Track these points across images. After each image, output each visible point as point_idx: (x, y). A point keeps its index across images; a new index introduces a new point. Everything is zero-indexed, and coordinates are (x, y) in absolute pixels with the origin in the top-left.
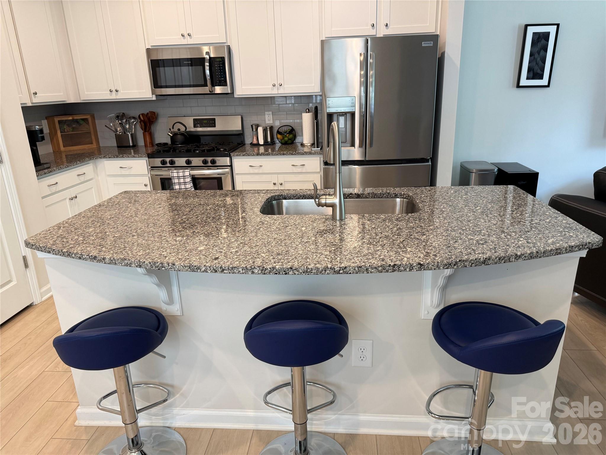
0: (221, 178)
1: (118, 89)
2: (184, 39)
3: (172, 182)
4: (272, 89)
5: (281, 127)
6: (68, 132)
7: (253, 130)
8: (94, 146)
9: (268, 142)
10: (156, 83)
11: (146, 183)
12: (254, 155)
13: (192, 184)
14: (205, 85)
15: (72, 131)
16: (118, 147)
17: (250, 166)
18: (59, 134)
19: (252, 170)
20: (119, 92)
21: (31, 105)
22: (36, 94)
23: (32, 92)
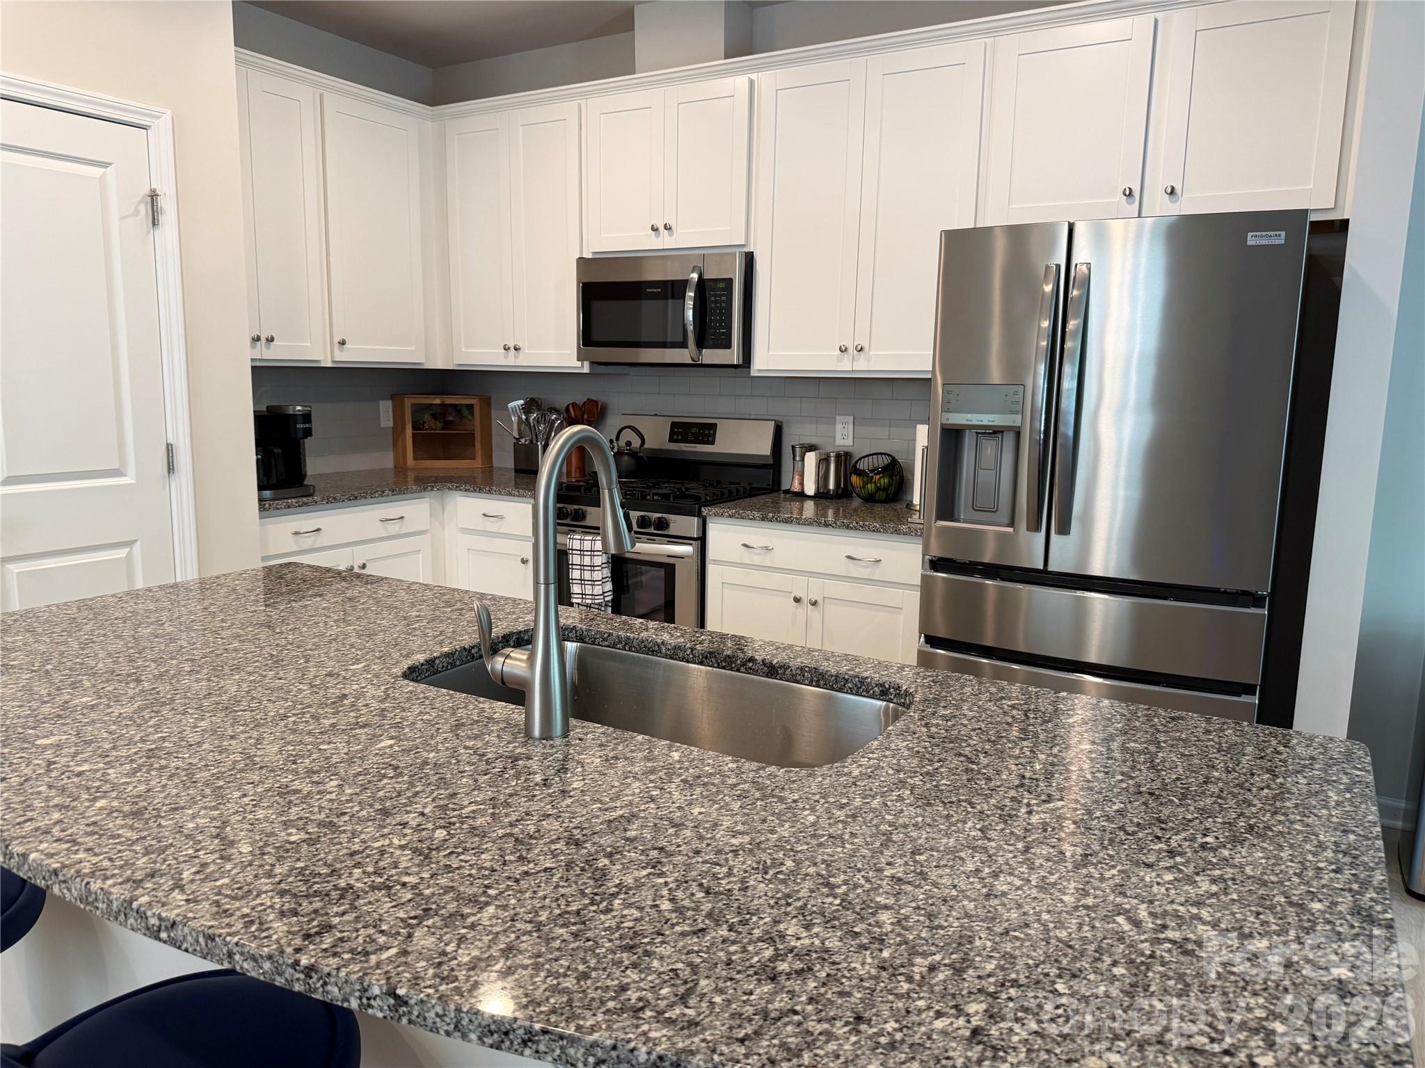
0: (673, 566)
1: (520, 344)
2: (658, 236)
3: (567, 560)
4: (839, 360)
5: (864, 457)
6: (431, 429)
7: (794, 459)
8: (478, 463)
9: (829, 490)
10: (588, 337)
11: (525, 557)
12: (755, 519)
13: (607, 572)
14: (683, 345)
15: (442, 429)
16: (517, 471)
17: (745, 545)
18: (409, 431)
19: (747, 557)
20: (521, 352)
21: (330, 365)
22: (343, 343)
23: (337, 339)
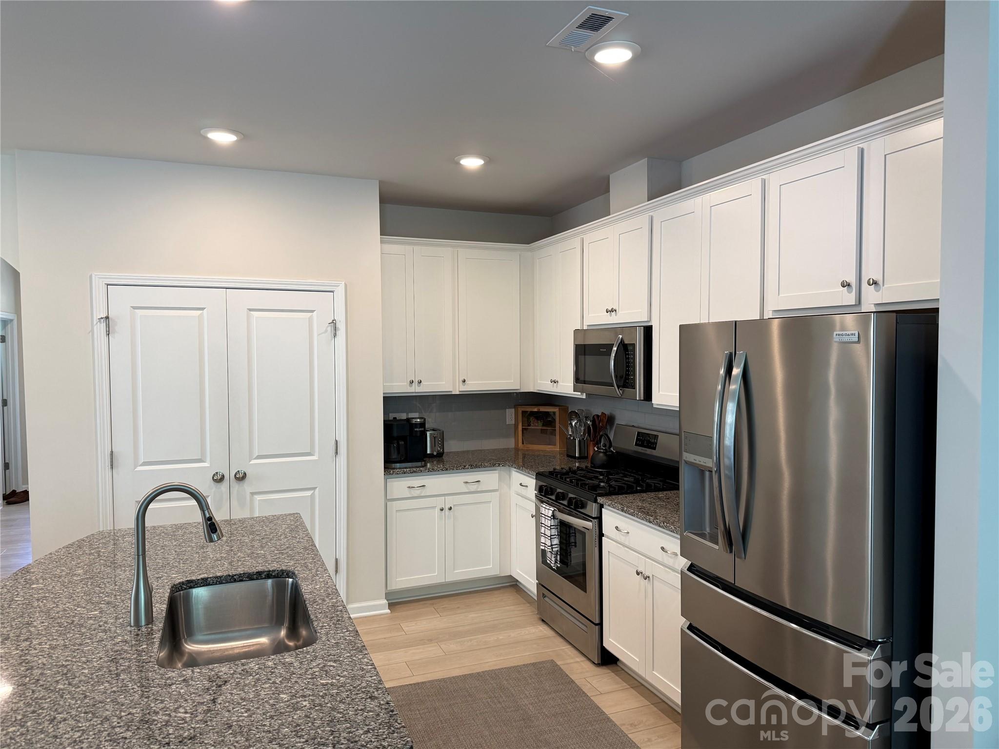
0: (585, 535)
8: (557, 448)
10: (577, 377)
11: (533, 513)
16: (567, 456)
17: (617, 528)
18: (520, 427)
20: (558, 384)
21: (458, 393)
22: (464, 381)
23: (462, 379)
